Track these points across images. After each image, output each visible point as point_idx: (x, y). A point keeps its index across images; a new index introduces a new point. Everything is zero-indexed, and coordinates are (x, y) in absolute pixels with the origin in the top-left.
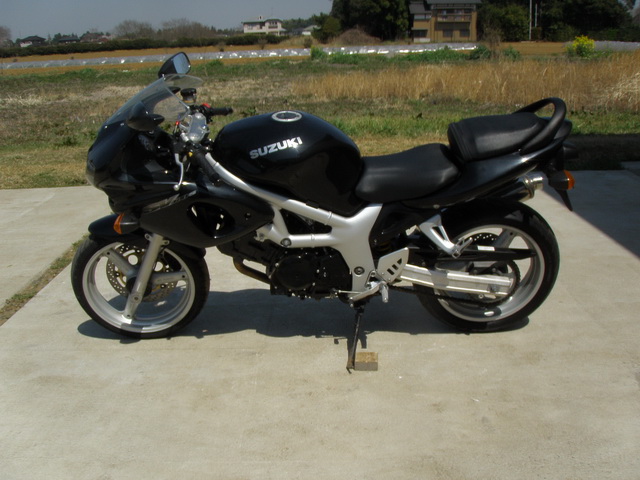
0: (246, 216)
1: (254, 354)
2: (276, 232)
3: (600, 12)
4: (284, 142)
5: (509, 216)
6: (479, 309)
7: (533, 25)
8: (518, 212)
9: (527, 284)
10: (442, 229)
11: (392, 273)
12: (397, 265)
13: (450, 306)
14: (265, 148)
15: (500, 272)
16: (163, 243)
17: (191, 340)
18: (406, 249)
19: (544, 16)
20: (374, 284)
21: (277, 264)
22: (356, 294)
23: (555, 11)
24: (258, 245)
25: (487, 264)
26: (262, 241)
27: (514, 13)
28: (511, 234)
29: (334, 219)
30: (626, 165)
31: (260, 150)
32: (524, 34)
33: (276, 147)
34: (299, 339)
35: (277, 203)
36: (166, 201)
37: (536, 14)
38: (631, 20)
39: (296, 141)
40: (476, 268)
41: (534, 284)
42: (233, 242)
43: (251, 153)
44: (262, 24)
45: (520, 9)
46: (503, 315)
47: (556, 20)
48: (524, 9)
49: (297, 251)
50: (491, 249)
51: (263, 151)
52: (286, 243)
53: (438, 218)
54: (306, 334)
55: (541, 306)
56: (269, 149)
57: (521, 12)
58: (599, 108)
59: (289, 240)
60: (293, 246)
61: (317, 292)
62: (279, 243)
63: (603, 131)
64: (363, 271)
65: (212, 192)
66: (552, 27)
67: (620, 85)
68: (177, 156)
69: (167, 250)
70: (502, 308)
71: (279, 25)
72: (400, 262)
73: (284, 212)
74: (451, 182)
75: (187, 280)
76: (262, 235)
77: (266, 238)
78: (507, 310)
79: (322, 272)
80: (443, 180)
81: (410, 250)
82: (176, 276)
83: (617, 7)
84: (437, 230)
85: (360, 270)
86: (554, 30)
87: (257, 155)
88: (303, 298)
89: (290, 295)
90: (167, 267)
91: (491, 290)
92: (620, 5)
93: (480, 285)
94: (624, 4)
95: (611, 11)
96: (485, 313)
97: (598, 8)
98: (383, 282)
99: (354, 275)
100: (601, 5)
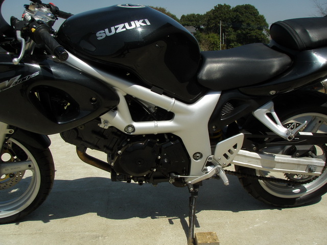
0: (92, 101)
1: (97, 237)
2: (120, 119)
4: (132, 23)
7: (222, 43)
10: (274, 114)
11: (227, 157)
12: (232, 149)
14: (113, 29)
16: (7, 131)
17: (39, 224)
18: (242, 134)
19: (227, 39)
20: (209, 169)
21: (120, 152)
22: (193, 178)
23: (233, 36)
24: (101, 133)
25: (307, 147)
26: (106, 128)
27: (212, 37)
28: (320, 122)
29: (177, 106)
31: (107, 30)
32: (218, 48)
33: (124, 27)
34: (136, 220)
35: (123, 88)
36: (7, 83)
37: (223, 38)
39: (144, 22)
42: (76, 129)
43: (98, 34)
45: (215, 35)
47: (233, 41)
48: (217, 36)
49: (140, 137)
50: (310, 134)
51: (110, 31)
52: (130, 129)
53: (271, 105)
54: (143, 216)
56: (116, 29)
57: (216, 37)
59: (133, 127)
60: (136, 133)
61: (155, 178)
62: (123, 130)
64: (202, 156)
65: (56, 75)
66: (231, 44)
68: (19, 33)
69: (12, 140)
72: (235, 147)
73: (128, 98)
75: (33, 169)
76: (106, 122)
77: (110, 125)
79: (163, 158)
81: (245, 135)
82: (23, 166)
83: (262, 35)
84: (270, 115)
85: (198, 156)
86: (232, 46)
87: (104, 36)
88: (141, 184)
89: (129, 181)
90: (15, 157)
91: (310, 170)
92: (264, 34)
93: (301, 166)
94: (265, 34)
95: (259, 37)
96: (293, 191)
97: (253, 36)
98: (219, 166)
99: (193, 160)
100: (254, 34)
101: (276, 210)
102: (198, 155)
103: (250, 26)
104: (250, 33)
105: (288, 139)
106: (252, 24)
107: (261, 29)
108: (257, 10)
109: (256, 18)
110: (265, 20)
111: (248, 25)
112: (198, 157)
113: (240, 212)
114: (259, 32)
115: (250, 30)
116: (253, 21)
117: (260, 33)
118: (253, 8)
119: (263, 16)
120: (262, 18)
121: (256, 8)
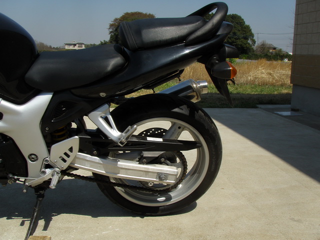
3: (240, 46)
5: (176, 110)
6: (152, 195)
8: (184, 107)
9: (194, 174)
11: (65, 161)
12: (69, 153)
13: (126, 193)
15: (168, 162)
18: (77, 137)
20: (48, 171)
22: (32, 180)
25: (156, 154)
28: (179, 128)
29: (4, 106)
30: (259, 106)
38: (254, 51)
40: (145, 158)
41: (200, 174)
44: (75, 45)
46: (173, 201)
50: (161, 140)
55: (207, 192)
58: (241, 83)
63: (244, 93)
64: (37, 158)
67: (251, 73)
70: (172, 194)
71: (83, 46)
72: (71, 150)
74: (118, 70)
78: (177, 196)
80: (109, 68)
81: (80, 138)
83: (247, 45)
84: (106, 119)
91: (160, 178)
92: (249, 44)
93: (149, 174)
94: (251, 43)
95: (245, 46)
96: (158, 199)
97: (239, 45)
98: (57, 169)
99: (29, 161)
100: (240, 43)
101: (138, 218)
102: (33, 156)
103: (236, 35)
104: (235, 42)
105: (120, 144)
106: (238, 33)
107: (246, 38)
108: (243, 20)
109: (242, 27)
110: (250, 30)
111: (235, 34)
112: (33, 158)
113: (99, 218)
114: (245, 41)
115: (236, 39)
116: (239, 30)
117: (245, 43)
118: (239, 17)
119: (249, 26)
120: (248, 28)
121: (242, 18)
